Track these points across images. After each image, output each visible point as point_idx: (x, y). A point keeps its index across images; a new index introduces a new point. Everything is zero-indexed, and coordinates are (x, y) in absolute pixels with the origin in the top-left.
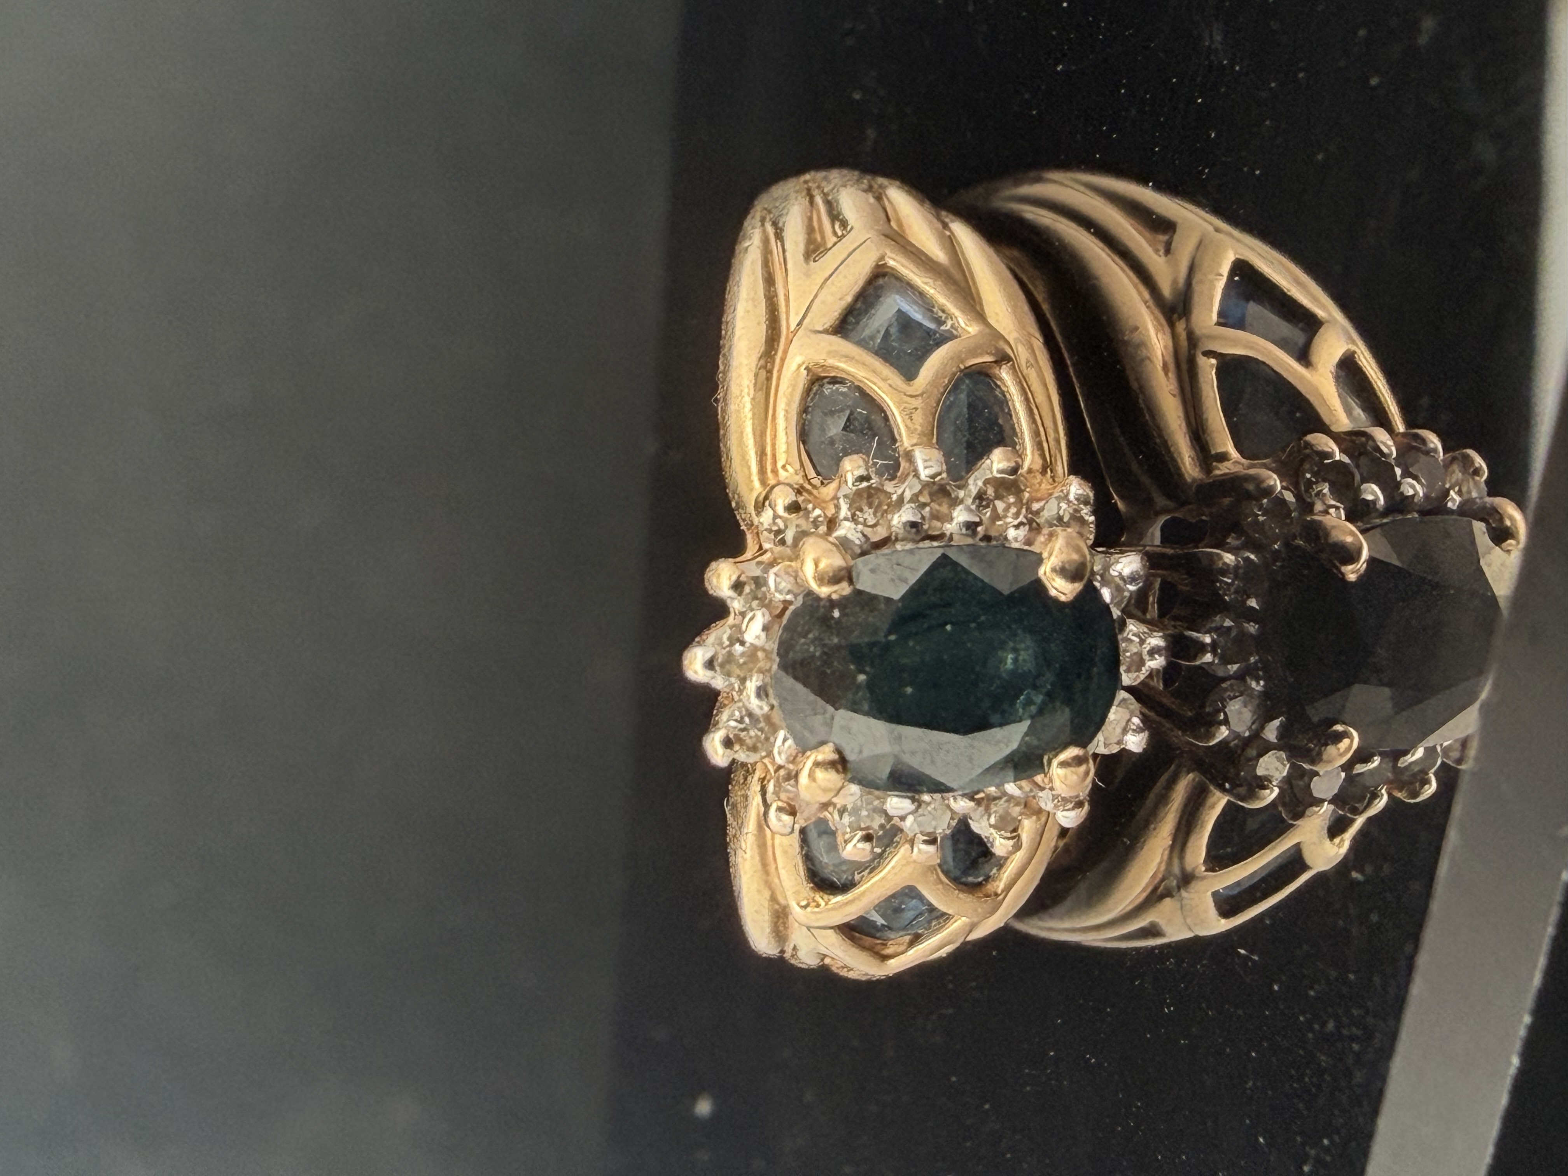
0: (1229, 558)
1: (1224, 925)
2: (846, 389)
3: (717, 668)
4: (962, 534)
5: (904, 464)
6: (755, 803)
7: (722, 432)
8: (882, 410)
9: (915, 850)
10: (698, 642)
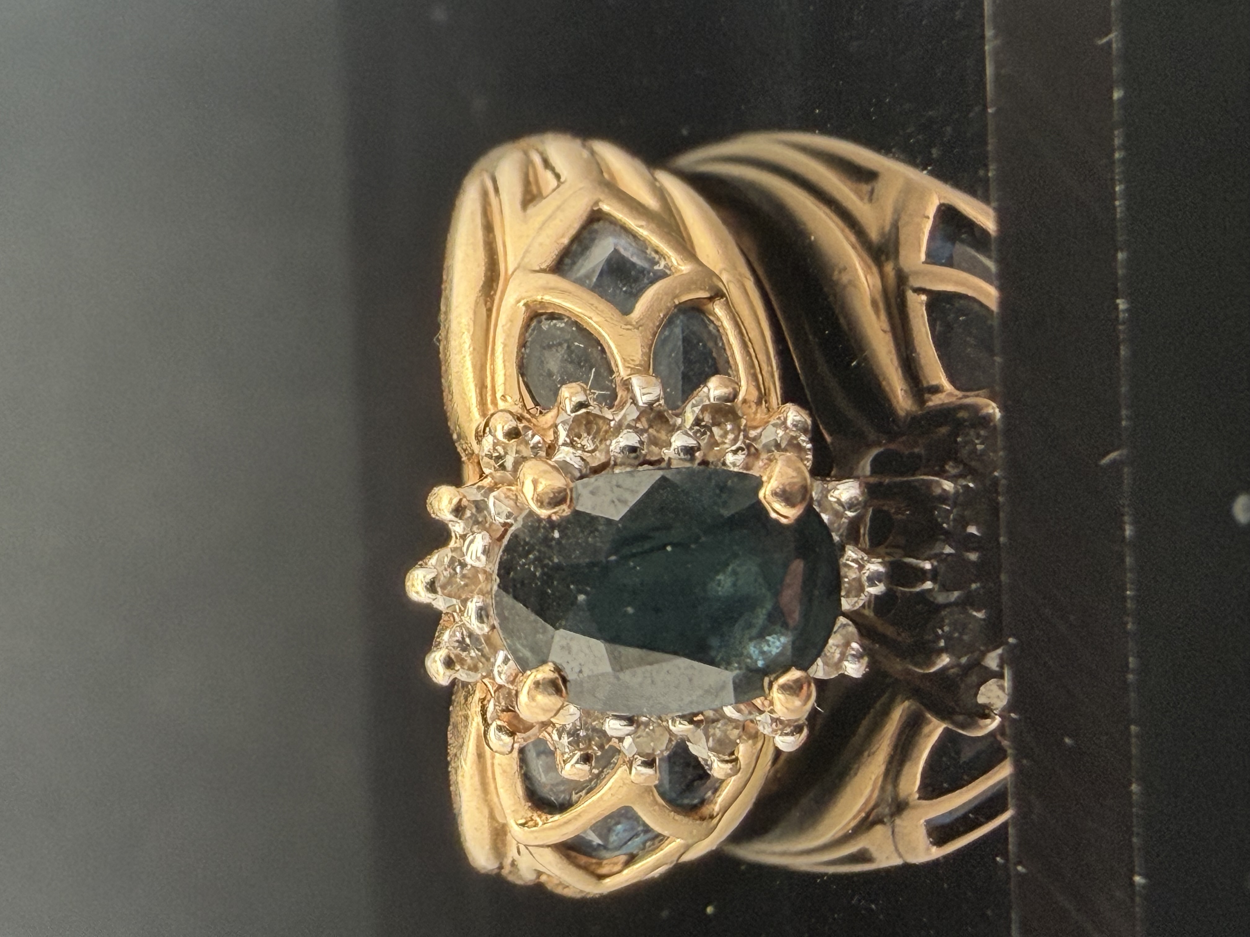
0: (948, 486)
1: (936, 853)
2: (563, 325)
3: (439, 589)
4: (681, 459)
5: (621, 393)
6: (475, 724)
7: (443, 368)
8: (599, 343)
9: (634, 770)
10: (421, 565)
